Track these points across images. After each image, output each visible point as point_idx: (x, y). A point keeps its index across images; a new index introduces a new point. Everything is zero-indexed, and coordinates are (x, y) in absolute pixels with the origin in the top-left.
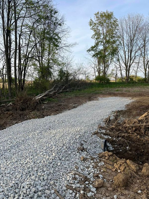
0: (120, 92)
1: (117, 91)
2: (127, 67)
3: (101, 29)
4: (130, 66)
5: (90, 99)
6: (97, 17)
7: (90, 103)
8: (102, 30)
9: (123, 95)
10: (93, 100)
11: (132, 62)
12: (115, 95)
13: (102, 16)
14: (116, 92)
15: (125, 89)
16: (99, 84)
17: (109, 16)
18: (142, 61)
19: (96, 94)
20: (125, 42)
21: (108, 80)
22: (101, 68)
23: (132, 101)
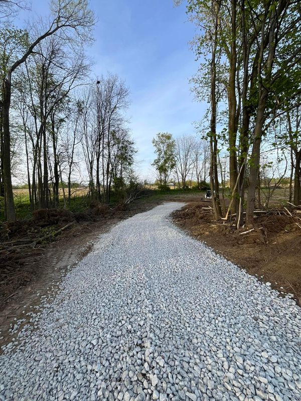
0: (178, 199)
1: (176, 197)
2: (183, 177)
3: (162, 146)
4: (185, 177)
5: (158, 204)
6: (159, 137)
7: (159, 206)
8: (163, 148)
9: (180, 201)
10: (160, 204)
11: (187, 172)
12: (175, 201)
13: (162, 136)
14: (175, 199)
15: (181, 196)
16: (161, 191)
17: (169, 137)
18: (195, 173)
19: (161, 200)
20: (182, 156)
21: (169, 188)
22: (162, 178)
23: (186, 204)
